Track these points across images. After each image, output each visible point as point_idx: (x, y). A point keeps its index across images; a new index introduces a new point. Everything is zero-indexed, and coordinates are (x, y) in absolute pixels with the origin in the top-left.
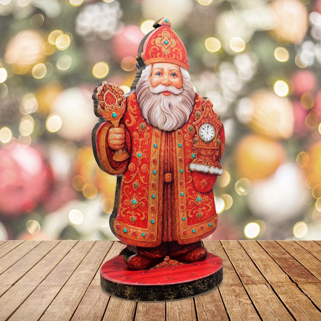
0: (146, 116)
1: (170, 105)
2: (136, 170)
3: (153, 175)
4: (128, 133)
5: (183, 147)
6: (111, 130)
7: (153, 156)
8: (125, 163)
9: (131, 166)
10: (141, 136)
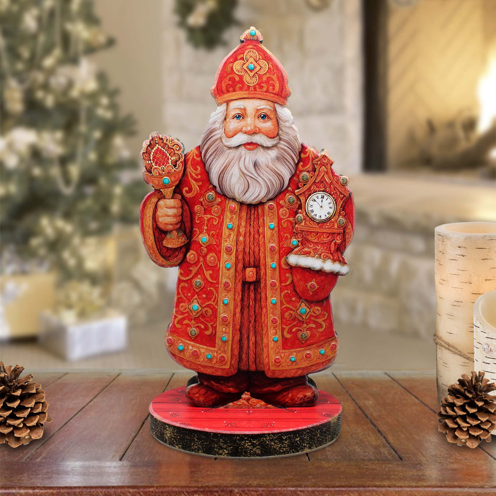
0: (215, 182)
1: (255, 165)
2: (198, 261)
3: (225, 270)
4: (186, 207)
5: (276, 229)
6: (161, 203)
7: (226, 241)
8: (182, 251)
9: (191, 255)
10: (207, 211)
